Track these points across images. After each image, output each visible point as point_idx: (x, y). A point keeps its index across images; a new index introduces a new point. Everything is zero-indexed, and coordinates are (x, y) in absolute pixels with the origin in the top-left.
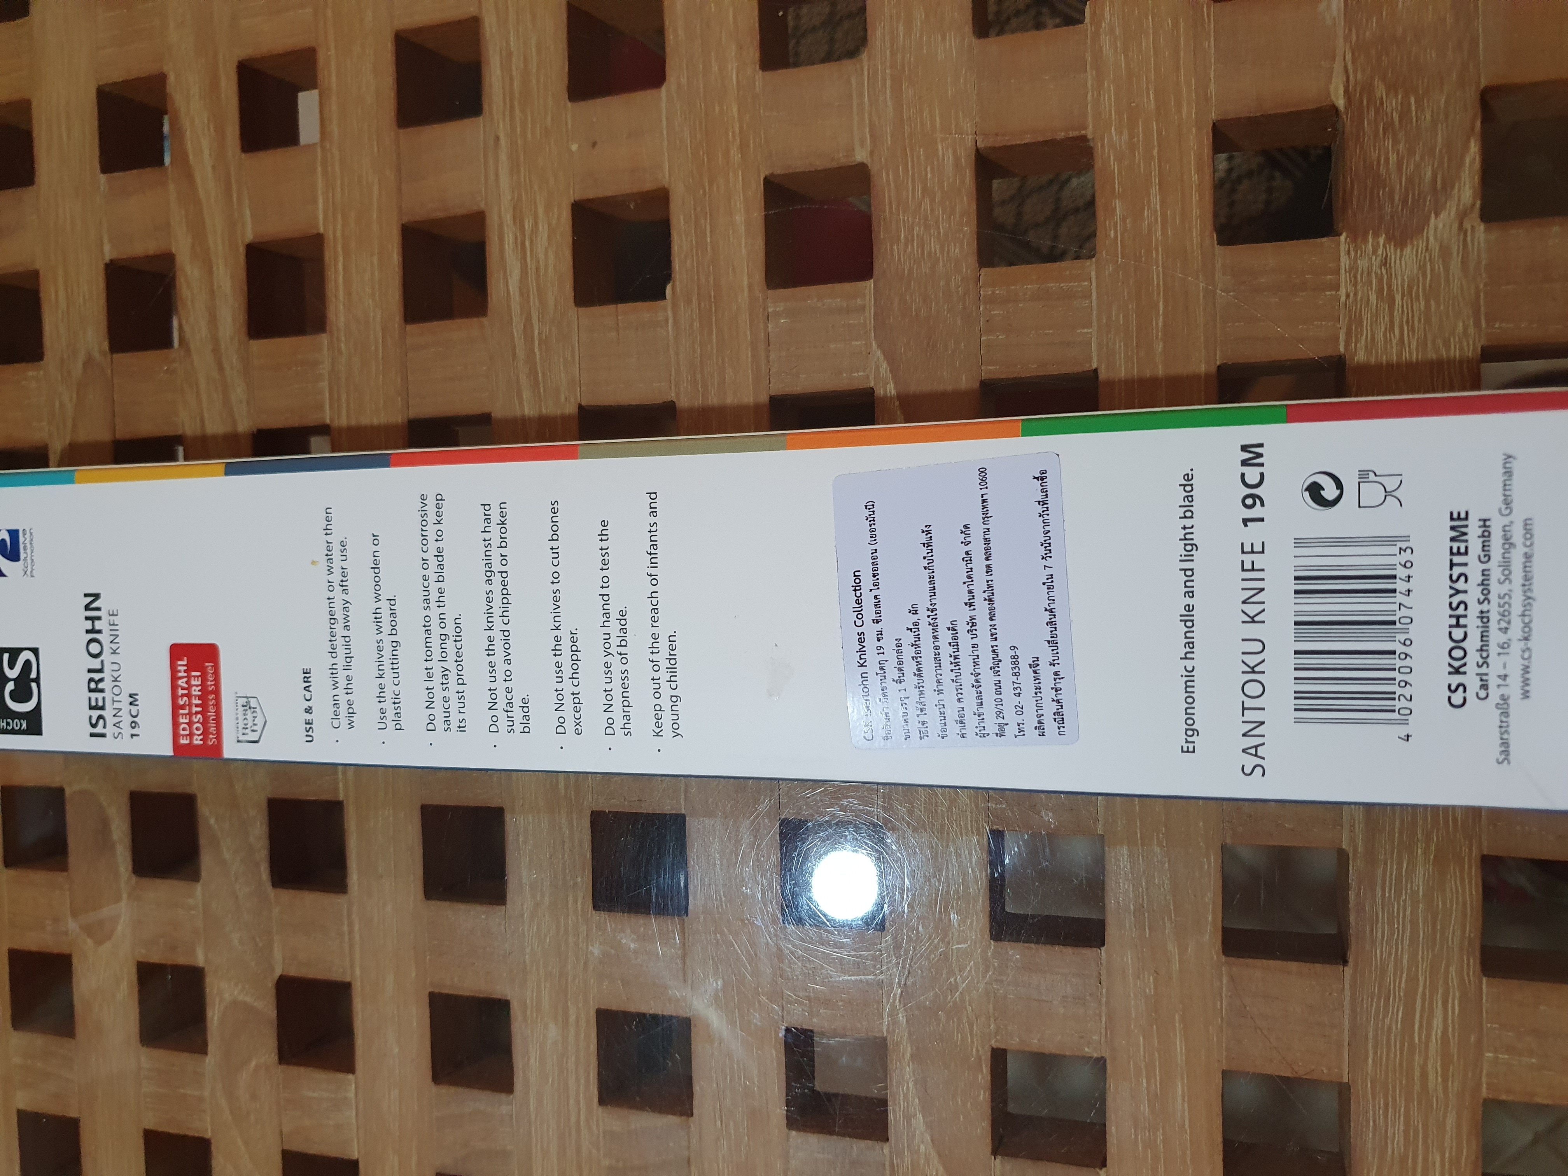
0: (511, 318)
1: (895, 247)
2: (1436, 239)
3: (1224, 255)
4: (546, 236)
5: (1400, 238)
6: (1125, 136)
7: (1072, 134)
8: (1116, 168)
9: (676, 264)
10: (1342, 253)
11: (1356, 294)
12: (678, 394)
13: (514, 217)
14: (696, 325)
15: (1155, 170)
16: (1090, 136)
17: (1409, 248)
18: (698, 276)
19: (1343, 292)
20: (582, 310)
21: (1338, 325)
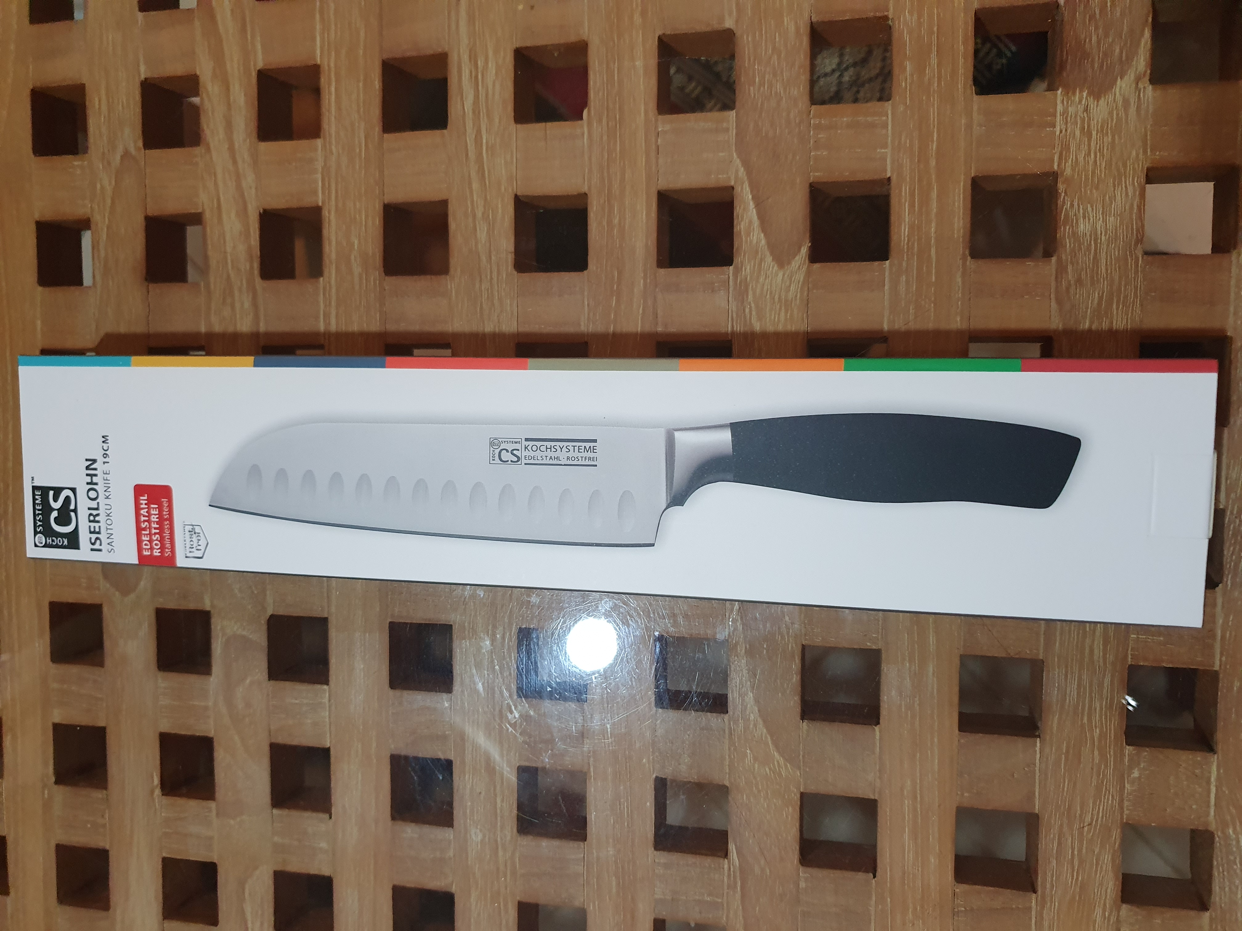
0: (466, 130)
1: (752, 88)
2: (1120, 94)
3: (979, 101)
4: (494, 72)
5: (1097, 94)
6: (915, 16)
7: (878, 14)
8: (908, 39)
9: (592, 95)
10: (1059, 102)
11: (1066, 130)
12: (589, 188)
13: (470, 56)
14: (605, 138)
15: (934, 41)
16: (890, 16)
17: (1103, 99)
18: (607, 103)
19: (1058, 129)
20: (519, 126)
21: (1054, 151)
